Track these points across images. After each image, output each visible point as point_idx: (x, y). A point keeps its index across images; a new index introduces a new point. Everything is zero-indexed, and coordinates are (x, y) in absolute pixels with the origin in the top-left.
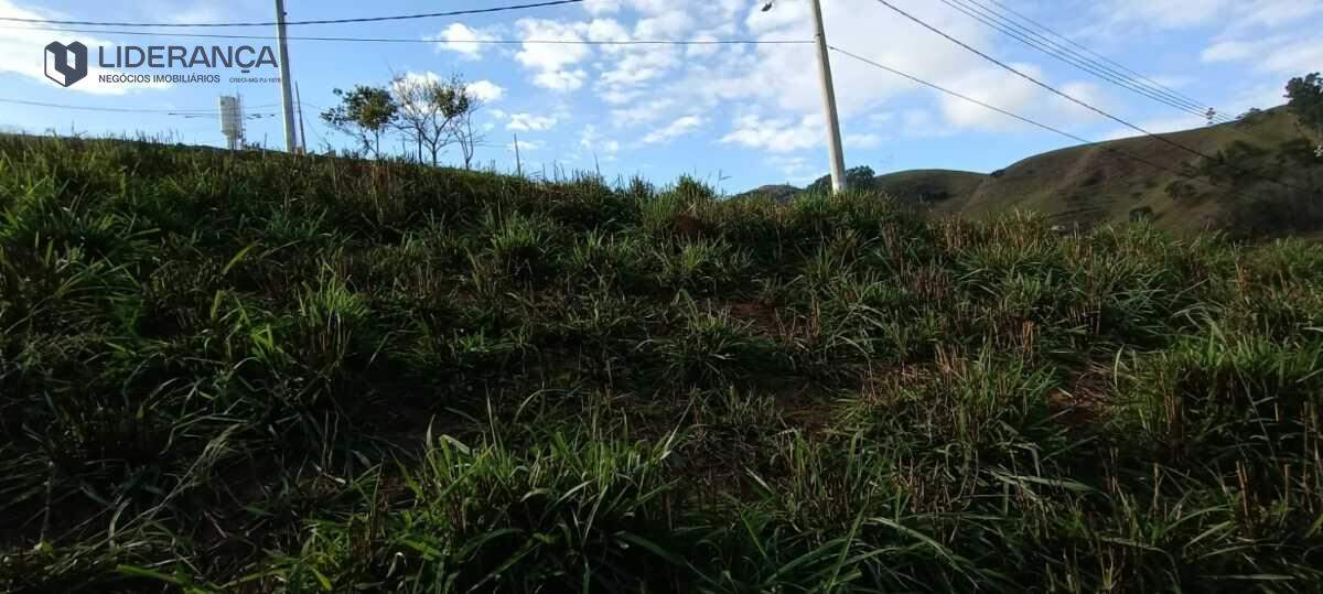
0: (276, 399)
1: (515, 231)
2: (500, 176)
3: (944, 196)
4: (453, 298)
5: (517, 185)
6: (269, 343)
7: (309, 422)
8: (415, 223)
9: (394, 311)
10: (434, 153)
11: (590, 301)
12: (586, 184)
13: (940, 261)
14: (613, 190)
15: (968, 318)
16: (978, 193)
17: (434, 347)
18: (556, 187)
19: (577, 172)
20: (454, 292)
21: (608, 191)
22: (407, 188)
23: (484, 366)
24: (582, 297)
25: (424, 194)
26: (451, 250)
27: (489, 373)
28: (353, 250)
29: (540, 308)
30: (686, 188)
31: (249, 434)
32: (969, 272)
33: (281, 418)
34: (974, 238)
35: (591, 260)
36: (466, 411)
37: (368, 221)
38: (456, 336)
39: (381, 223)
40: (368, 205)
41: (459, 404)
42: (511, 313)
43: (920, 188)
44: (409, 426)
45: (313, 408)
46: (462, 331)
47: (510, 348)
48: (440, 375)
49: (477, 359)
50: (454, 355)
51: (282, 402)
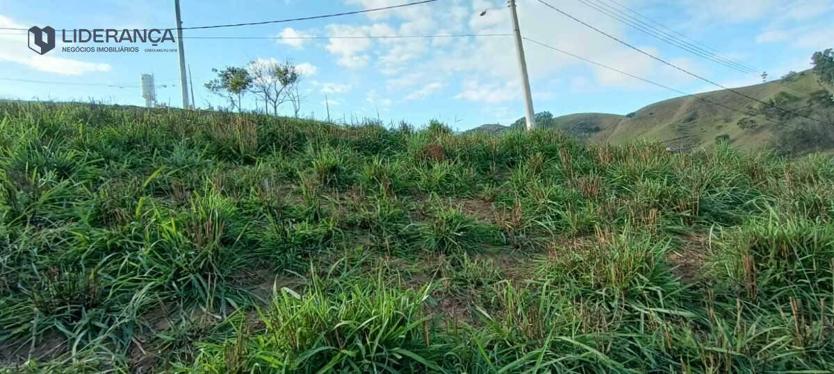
0: (177, 265)
1: (329, 156)
2: (317, 122)
3: (597, 130)
4: (288, 200)
5: (327, 127)
6: (173, 230)
7: (198, 280)
8: (263, 150)
9: (251, 208)
10: (275, 108)
11: (375, 200)
12: (371, 126)
13: (596, 171)
14: (388, 129)
15: (615, 207)
16: (619, 128)
17: (277, 231)
18: (353, 128)
19: (365, 118)
20: (290, 194)
21: (385, 130)
22: (259, 130)
23: (307, 241)
24: (369, 197)
25: (269, 134)
26: (286, 169)
27: (311, 247)
28: (225, 170)
29: (343, 205)
30: (434, 127)
31: (161, 288)
32: (615, 178)
33: (180, 277)
34: (617, 156)
35: (375, 174)
36: (297, 271)
37: (234, 152)
38: (290, 223)
39: (242, 153)
40: (234, 141)
41: (293, 267)
42: (325, 208)
43: (582, 124)
44: (261, 281)
45: (200, 271)
46: (294, 220)
47: (324, 231)
48: (281, 249)
49: (304, 238)
50: (289, 236)
51: (181, 268)
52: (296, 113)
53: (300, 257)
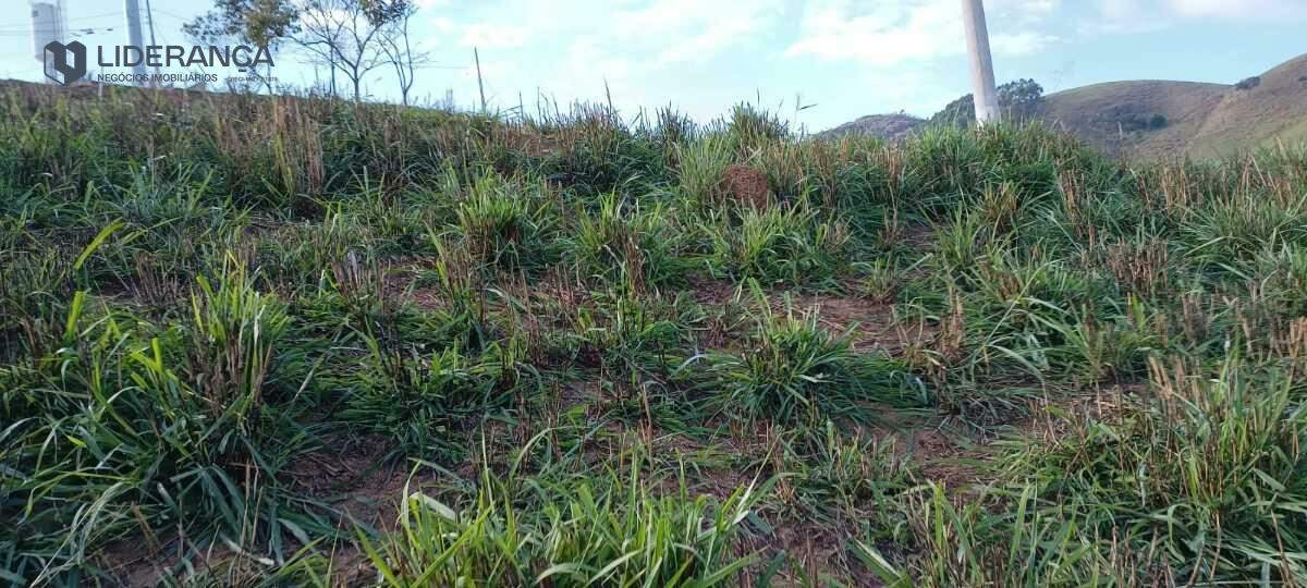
0: (167, 446)
1: (491, 197)
2: (460, 115)
3: (1159, 123)
4: (407, 301)
5: (484, 126)
6: (156, 365)
7: (217, 479)
8: (340, 182)
9: (322, 318)
10: (356, 81)
11: (608, 299)
12: (593, 122)
13: (1154, 227)
14: (632, 131)
15: (1200, 313)
16: (1217, 117)
17: (386, 371)
18: (546, 130)
19: (577, 104)
20: (410, 290)
21: (625, 133)
22: (326, 137)
23: (456, 394)
24: (593, 294)
25: (350, 145)
26: (396, 229)
27: (466, 406)
28: (251, 230)
29: (535, 311)
30: (744, 125)
31: (131, 496)
32: (1201, 243)
33: (174, 475)
34: (1209, 189)
35: (606, 239)
36: (437, 461)
37: (270, 187)
38: (415, 354)
39: (290, 191)
40: (270, 164)
41: (426, 451)
42: (494, 318)
43: (1118, 111)
44: (355, 484)
45: (220, 459)
46: (423, 346)
47: (494, 370)
48: (398, 411)
49: (449, 386)
50: (415, 379)
51: (176, 450)
52: (405, 92)
53: (442, 429)
